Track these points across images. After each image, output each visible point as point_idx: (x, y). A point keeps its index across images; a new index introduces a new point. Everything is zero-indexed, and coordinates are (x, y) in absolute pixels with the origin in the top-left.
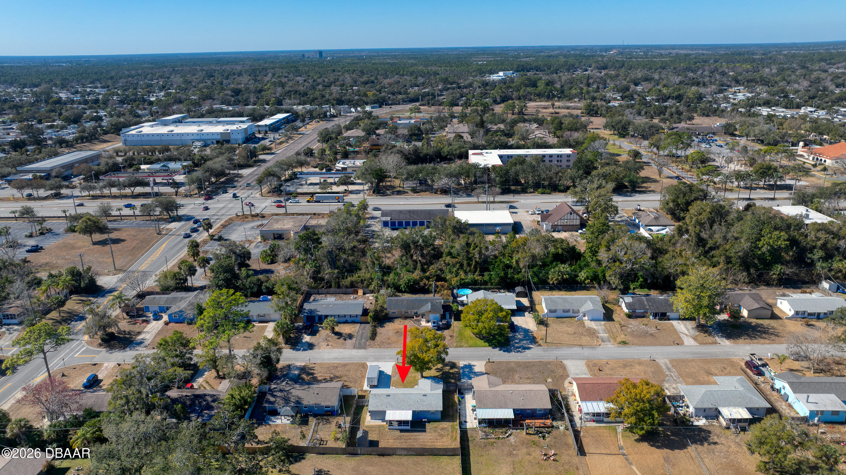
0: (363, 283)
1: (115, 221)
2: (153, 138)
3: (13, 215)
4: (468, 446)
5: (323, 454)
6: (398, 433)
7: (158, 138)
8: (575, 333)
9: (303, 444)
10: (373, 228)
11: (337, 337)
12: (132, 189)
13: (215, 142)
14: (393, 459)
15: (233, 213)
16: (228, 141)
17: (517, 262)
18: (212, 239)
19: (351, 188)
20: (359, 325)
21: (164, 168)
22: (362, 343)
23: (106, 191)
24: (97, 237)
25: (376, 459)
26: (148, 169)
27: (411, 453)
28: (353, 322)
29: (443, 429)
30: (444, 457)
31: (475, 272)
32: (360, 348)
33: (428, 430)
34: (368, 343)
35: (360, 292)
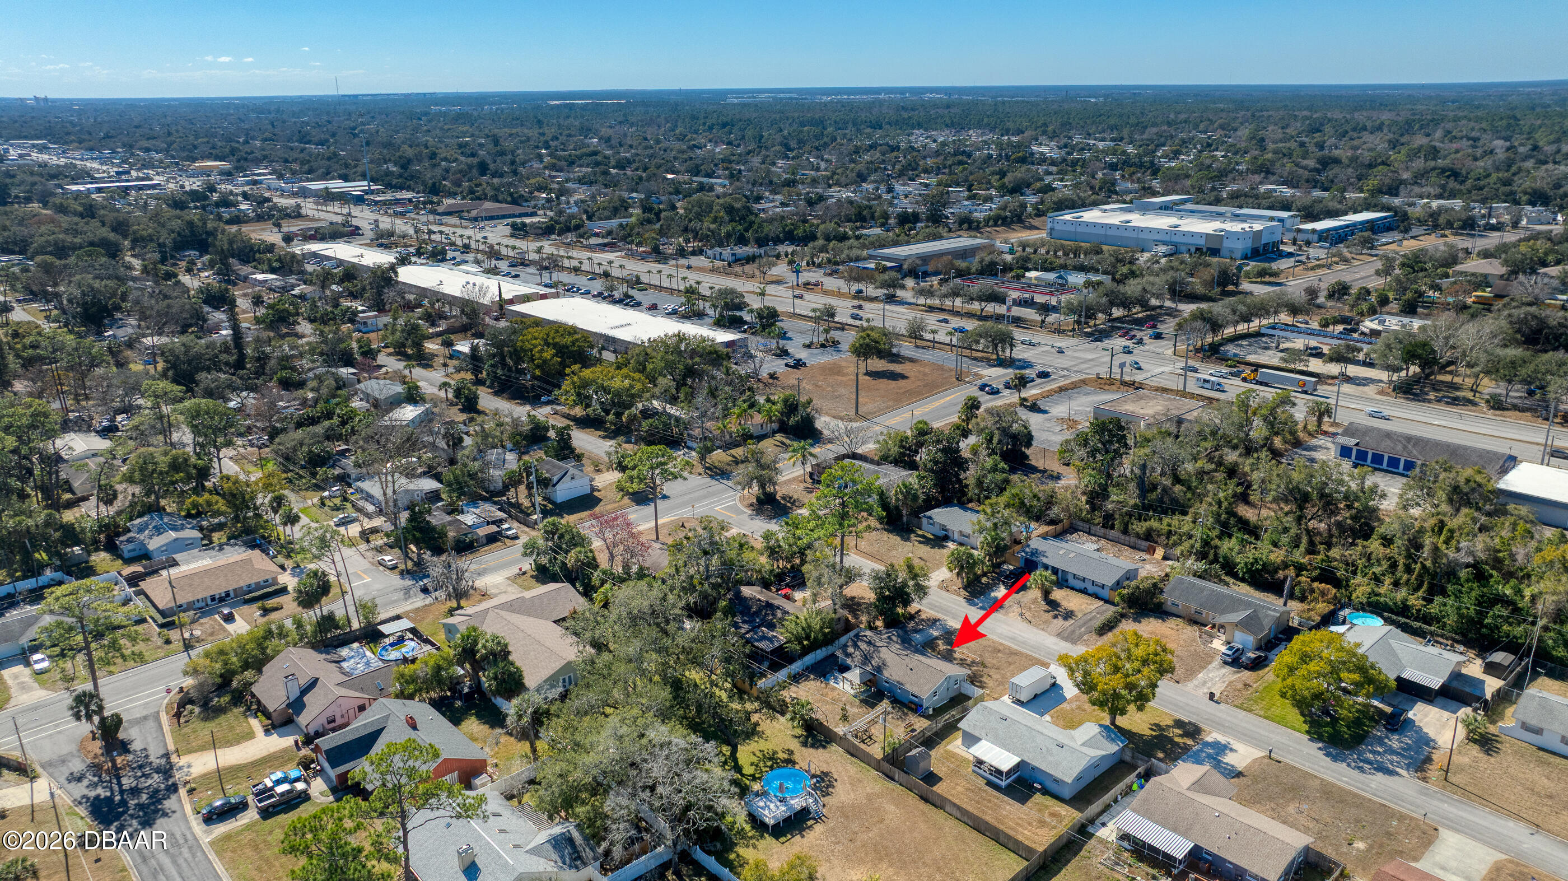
0: (1168, 538)
1: (924, 348)
2: (1094, 231)
3: (813, 314)
4: (1069, 861)
5: (852, 755)
6: (982, 782)
7: (1102, 232)
8: (1550, 797)
9: (840, 730)
10: (1319, 455)
11: (1047, 607)
12: (983, 304)
13: (1193, 250)
14: (938, 816)
15: (1091, 373)
16: (1215, 252)
17: (1534, 598)
18: (1021, 405)
19: (1352, 370)
20: (1101, 603)
21: (1060, 281)
22: (1077, 632)
23: (948, 303)
24: (877, 364)
25: (912, 800)
26: (1036, 278)
27: (965, 819)
28: (1096, 596)
29: (1053, 815)
30: (1012, 854)
31: (1416, 589)
32: (1066, 639)
33: (1029, 804)
34: (1085, 637)
35: (1160, 552)
